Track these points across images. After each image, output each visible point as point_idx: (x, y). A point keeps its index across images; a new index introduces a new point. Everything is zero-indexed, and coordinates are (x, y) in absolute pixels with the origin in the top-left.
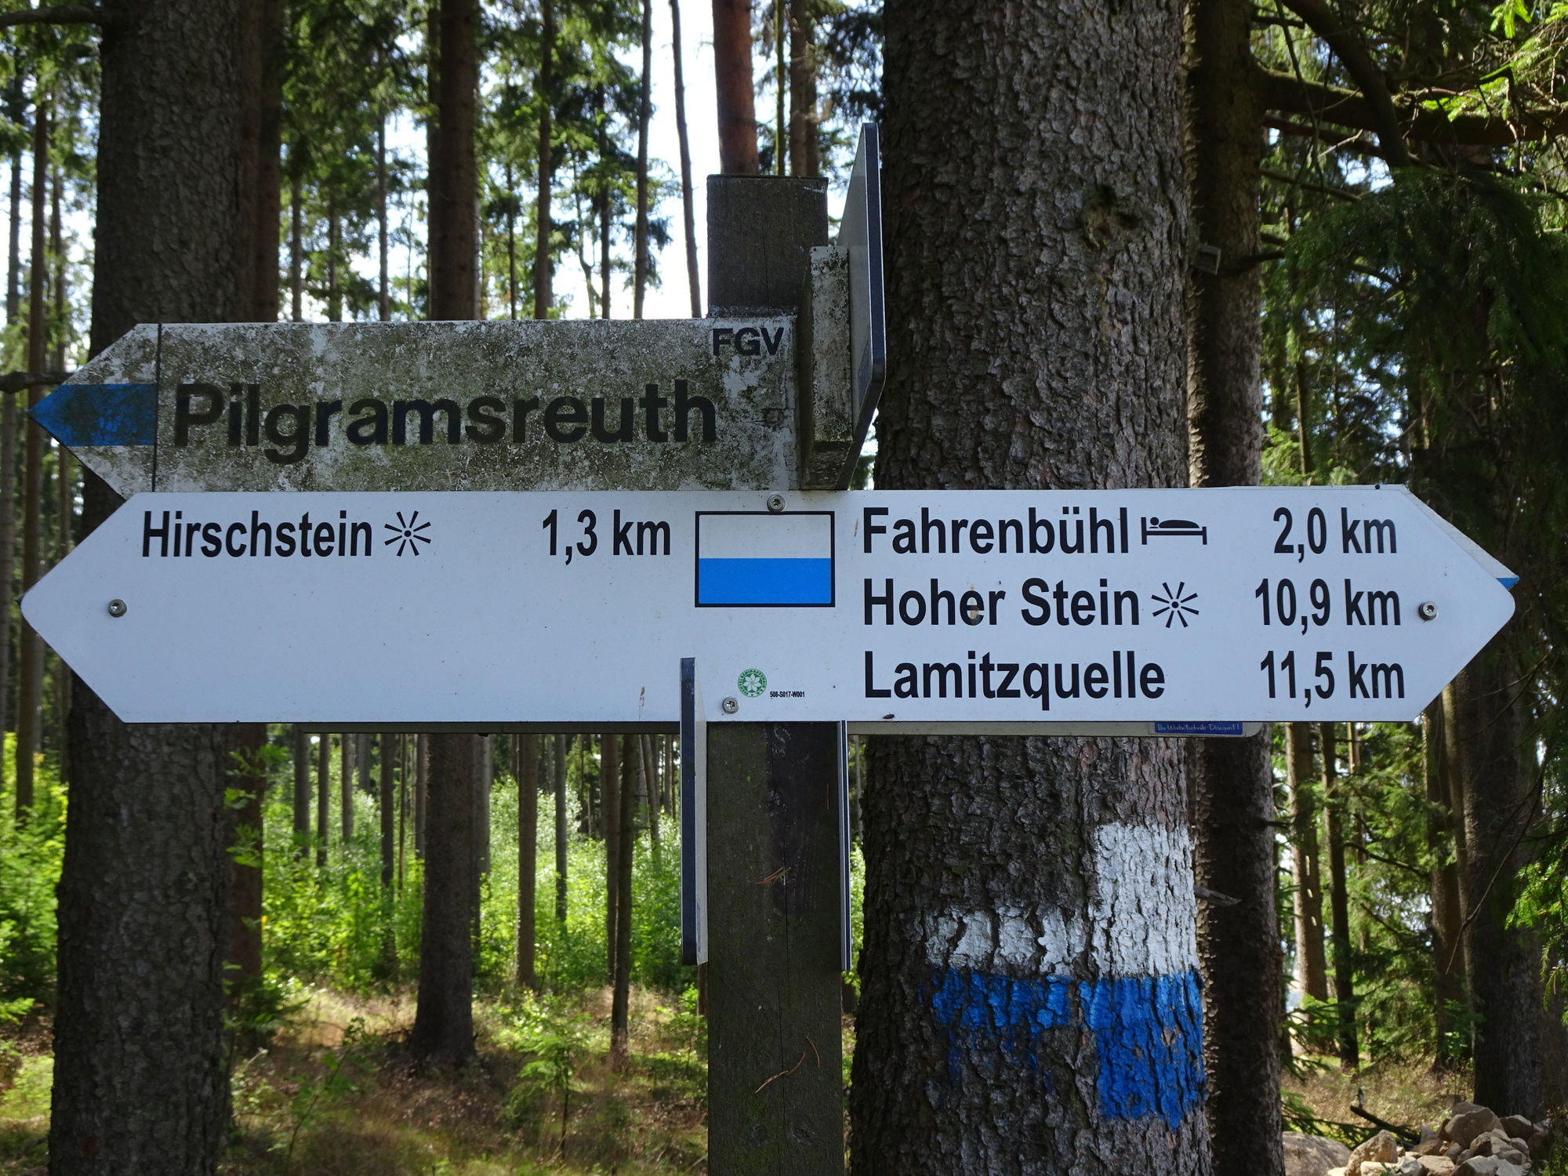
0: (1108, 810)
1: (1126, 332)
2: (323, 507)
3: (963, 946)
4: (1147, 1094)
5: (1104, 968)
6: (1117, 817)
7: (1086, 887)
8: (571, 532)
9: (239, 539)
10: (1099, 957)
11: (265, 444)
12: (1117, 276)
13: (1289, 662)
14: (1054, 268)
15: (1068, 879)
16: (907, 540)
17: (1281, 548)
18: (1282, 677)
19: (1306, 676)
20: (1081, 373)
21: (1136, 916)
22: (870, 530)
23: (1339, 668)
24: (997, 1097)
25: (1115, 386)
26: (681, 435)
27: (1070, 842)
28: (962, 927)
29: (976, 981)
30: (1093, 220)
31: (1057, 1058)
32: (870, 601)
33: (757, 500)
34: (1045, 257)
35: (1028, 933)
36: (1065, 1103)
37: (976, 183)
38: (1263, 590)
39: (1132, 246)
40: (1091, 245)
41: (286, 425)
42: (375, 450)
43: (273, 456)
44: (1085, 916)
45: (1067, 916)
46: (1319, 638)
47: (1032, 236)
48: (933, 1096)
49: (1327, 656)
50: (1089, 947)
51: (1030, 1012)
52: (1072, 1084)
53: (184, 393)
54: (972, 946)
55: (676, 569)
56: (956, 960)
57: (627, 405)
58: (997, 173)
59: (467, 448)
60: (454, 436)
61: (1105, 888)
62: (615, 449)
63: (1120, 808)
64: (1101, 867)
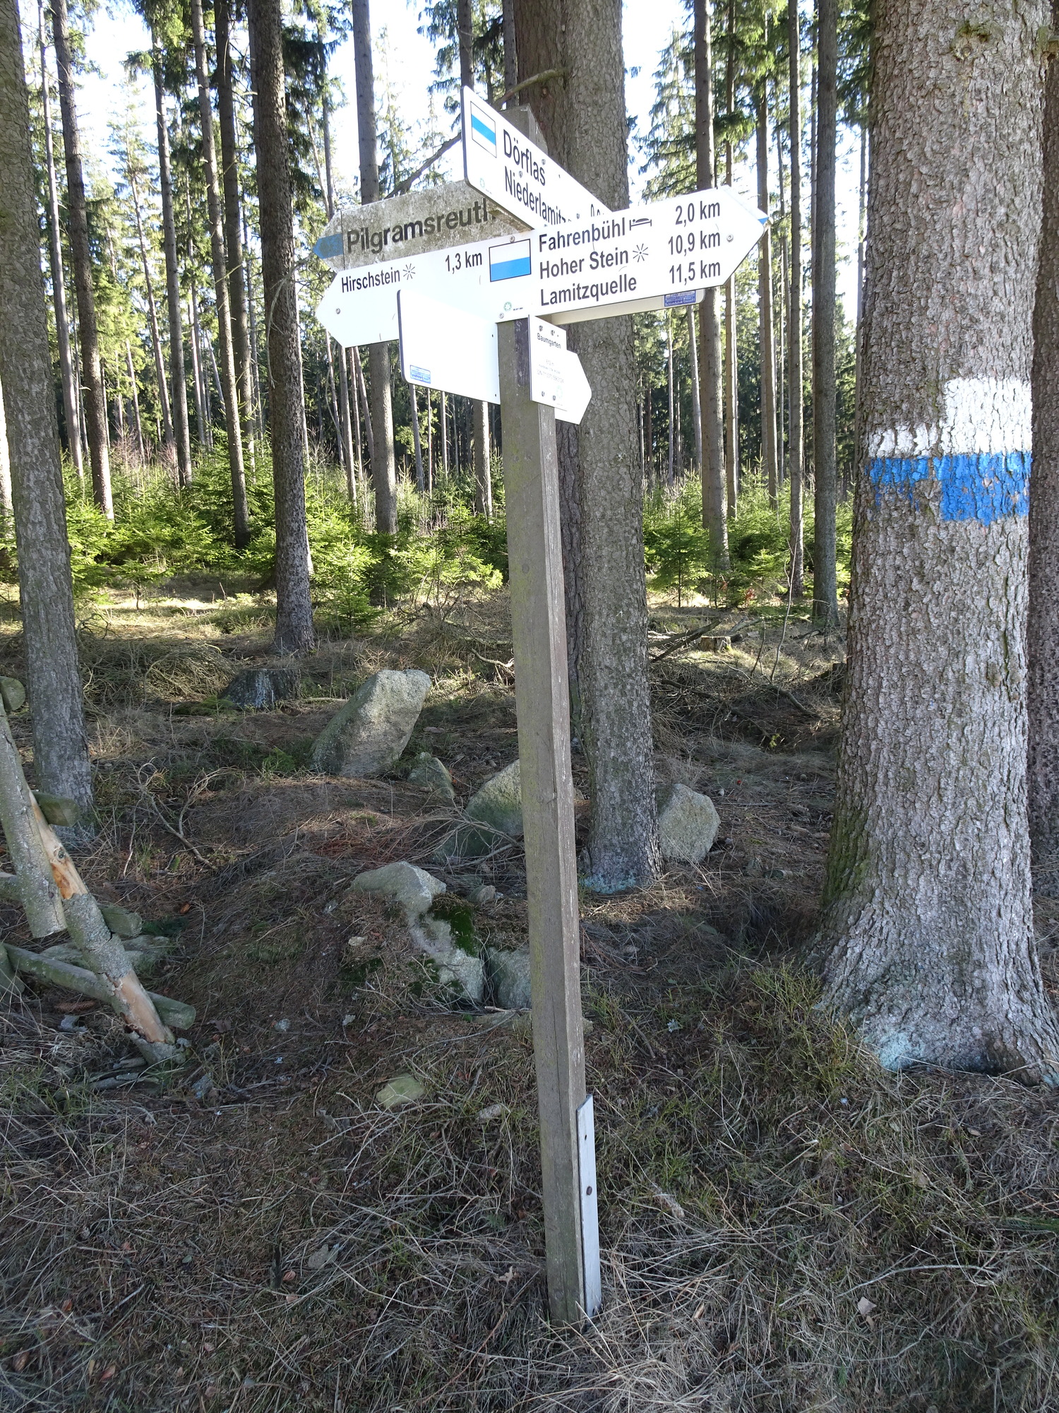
0: (954, 373)
1: (981, 108)
2: (385, 267)
3: (883, 447)
4: (969, 509)
5: (946, 451)
6: (959, 375)
7: (940, 412)
8: (454, 263)
9: (366, 282)
10: (945, 447)
11: (371, 248)
12: (976, 73)
13: (679, 268)
14: (936, 79)
15: (930, 409)
16: (554, 244)
17: (678, 222)
18: (677, 274)
19: (686, 273)
20: (950, 138)
21: (969, 424)
22: (542, 243)
23: (697, 268)
24: (895, 514)
25: (972, 140)
26: (485, 219)
27: (932, 390)
28: (883, 438)
29: (888, 462)
30: (959, 45)
31: (921, 495)
32: (542, 270)
33: (506, 239)
34: (932, 74)
35: (910, 437)
36: (924, 514)
37: (900, 40)
38: (671, 241)
39: (986, 53)
40: (958, 59)
41: (376, 240)
42: (400, 243)
43: (374, 252)
44: (938, 427)
45: (928, 427)
46: (691, 257)
47: (925, 64)
48: (869, 516)
49: (692, 263)
50: (940, 441)
51: (909, 473)
52: (926, 506)
53: (349, 234)
54: (887, 446)
55: (483, 270)
56: (880, 454)
57: (469, 211)
58: (910, 30)
59: (425, 237)
60: (421, 234)
61: (950, 412)
62: (466, 228)
63: (960, 371)
64: (949, 401)
